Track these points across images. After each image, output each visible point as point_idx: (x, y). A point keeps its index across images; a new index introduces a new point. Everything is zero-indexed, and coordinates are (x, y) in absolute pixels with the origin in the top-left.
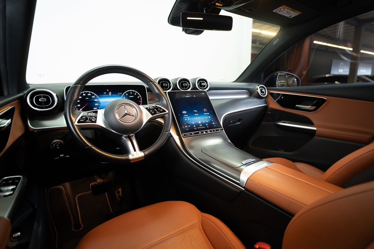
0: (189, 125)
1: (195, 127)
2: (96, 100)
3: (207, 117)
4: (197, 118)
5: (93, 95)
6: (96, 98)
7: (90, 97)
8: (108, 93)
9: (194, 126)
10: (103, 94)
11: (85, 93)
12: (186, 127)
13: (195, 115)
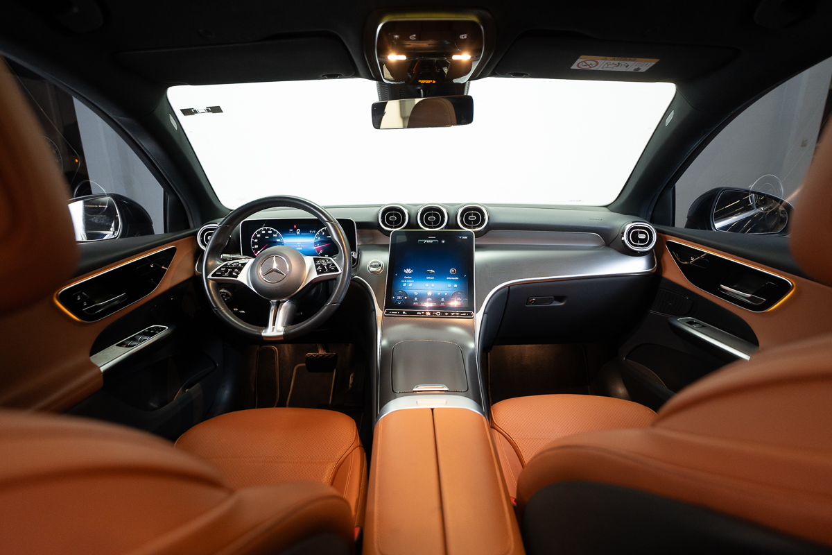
0: (406, 295)
1: (416, 302)
2: (278, 240)
3: (449, 286)
4: (427, 285)
5: (275, 233)
6: (278, 237)
7: (271, 235)
8: (295, 231)
9: (416, 299)
10: (288, 232)
11: (265, 230)
12: (399, 298)
13: (429, 278)
